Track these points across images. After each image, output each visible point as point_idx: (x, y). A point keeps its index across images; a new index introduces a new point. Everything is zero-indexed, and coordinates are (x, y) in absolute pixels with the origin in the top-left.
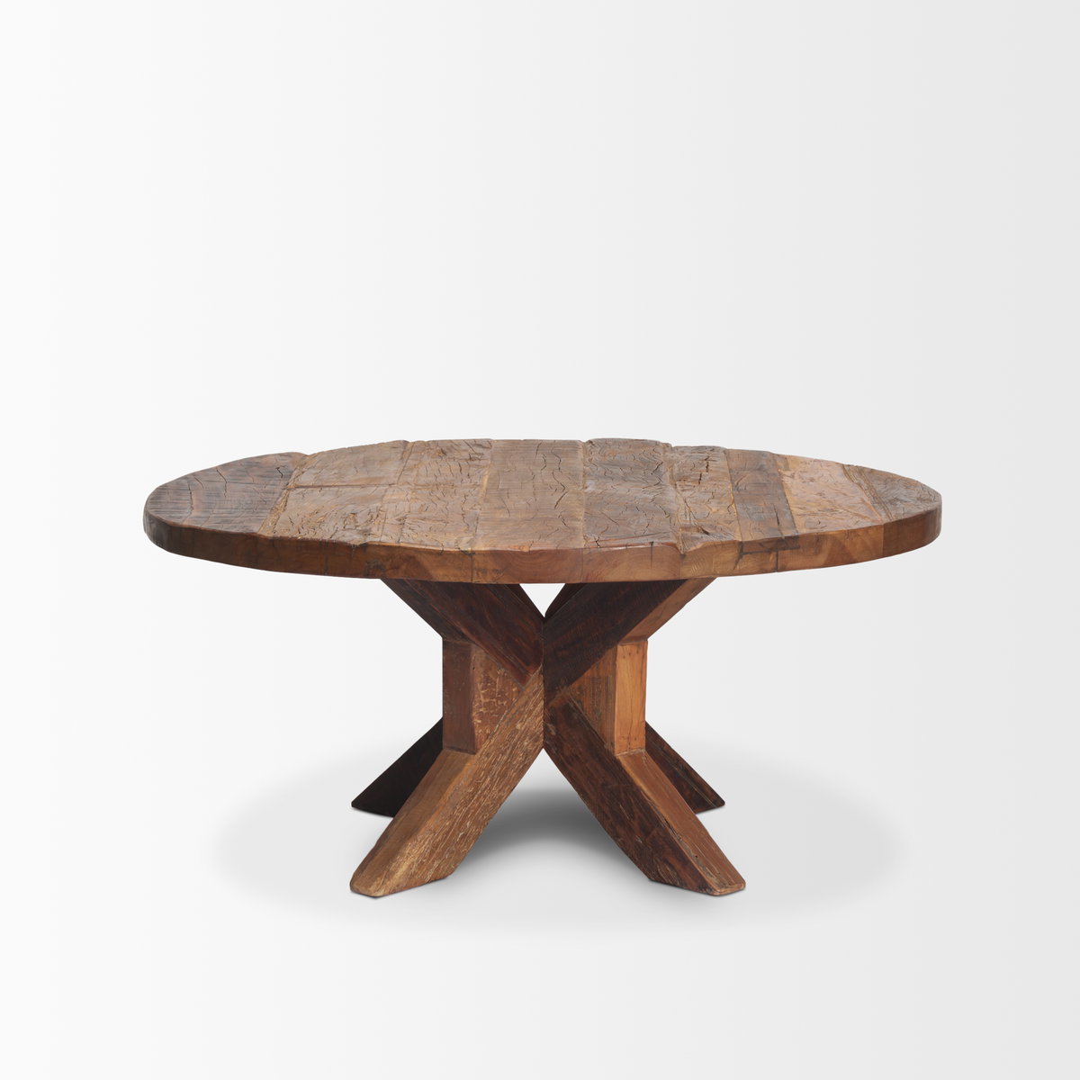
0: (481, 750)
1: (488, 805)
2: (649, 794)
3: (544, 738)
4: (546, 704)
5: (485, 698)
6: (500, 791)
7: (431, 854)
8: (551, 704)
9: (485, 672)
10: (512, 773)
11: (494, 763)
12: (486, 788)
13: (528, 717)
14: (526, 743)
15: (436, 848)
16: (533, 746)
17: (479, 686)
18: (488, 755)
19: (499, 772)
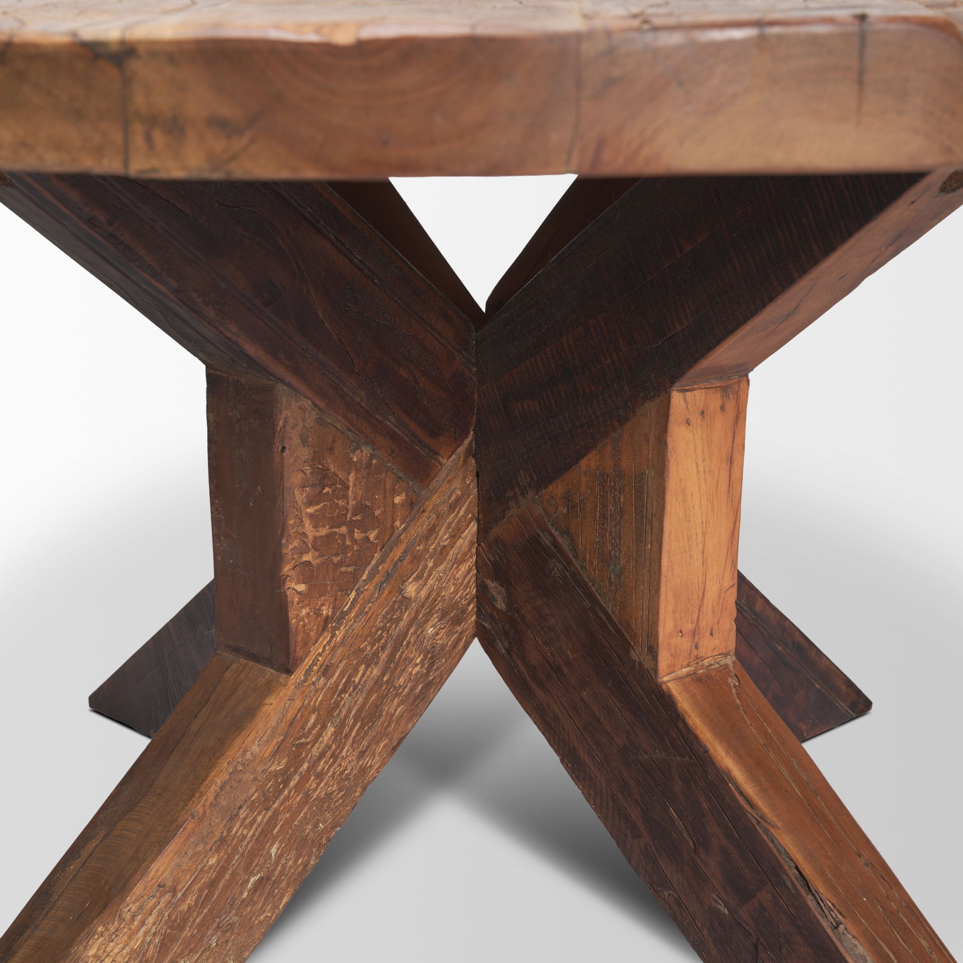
0: (308, 661)
1: (329, 795)
2: (750, 790)
3: (479, 613)
4: (482, 532)
5: (316, 526)
6: (362, 754)
7: (164, 947)
8: (496, 531)
9: (316, 458)
10: (395, 708)
11: (344, 690)
12: (322, 755)
13: (436, 565)
14: (431, 631)
15: (181, 928)
16: (450, 634)
17: (300, 497)
18: (326, 671)
19: (360, 710)
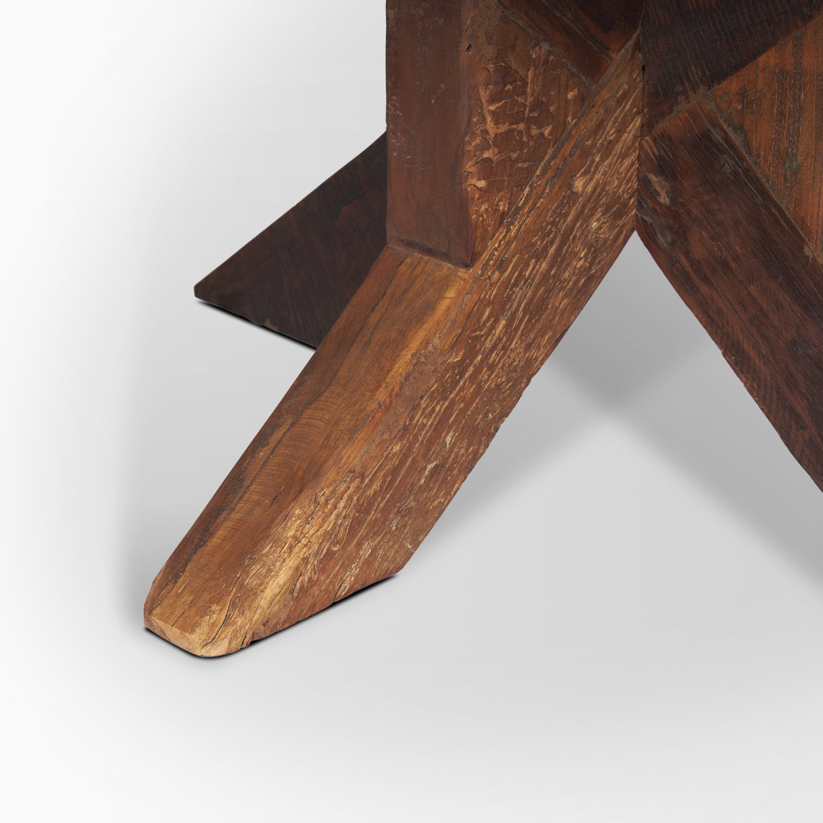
0: (485, 256)
1: (498, 386)
3: (640, 205)
4: (647, 127)
5: (496, 123)
6: (528, 347)
7: (352, 530)
9: (499, 56)
10: (560, 301)
11: (515, 285)
12: (494, 347)
13: (603, 160)
14: (595, 225)
15: (367, 512)
16: (611, 228)
17: (484, 95)
18: (501, 266)
19: (528, 304)
